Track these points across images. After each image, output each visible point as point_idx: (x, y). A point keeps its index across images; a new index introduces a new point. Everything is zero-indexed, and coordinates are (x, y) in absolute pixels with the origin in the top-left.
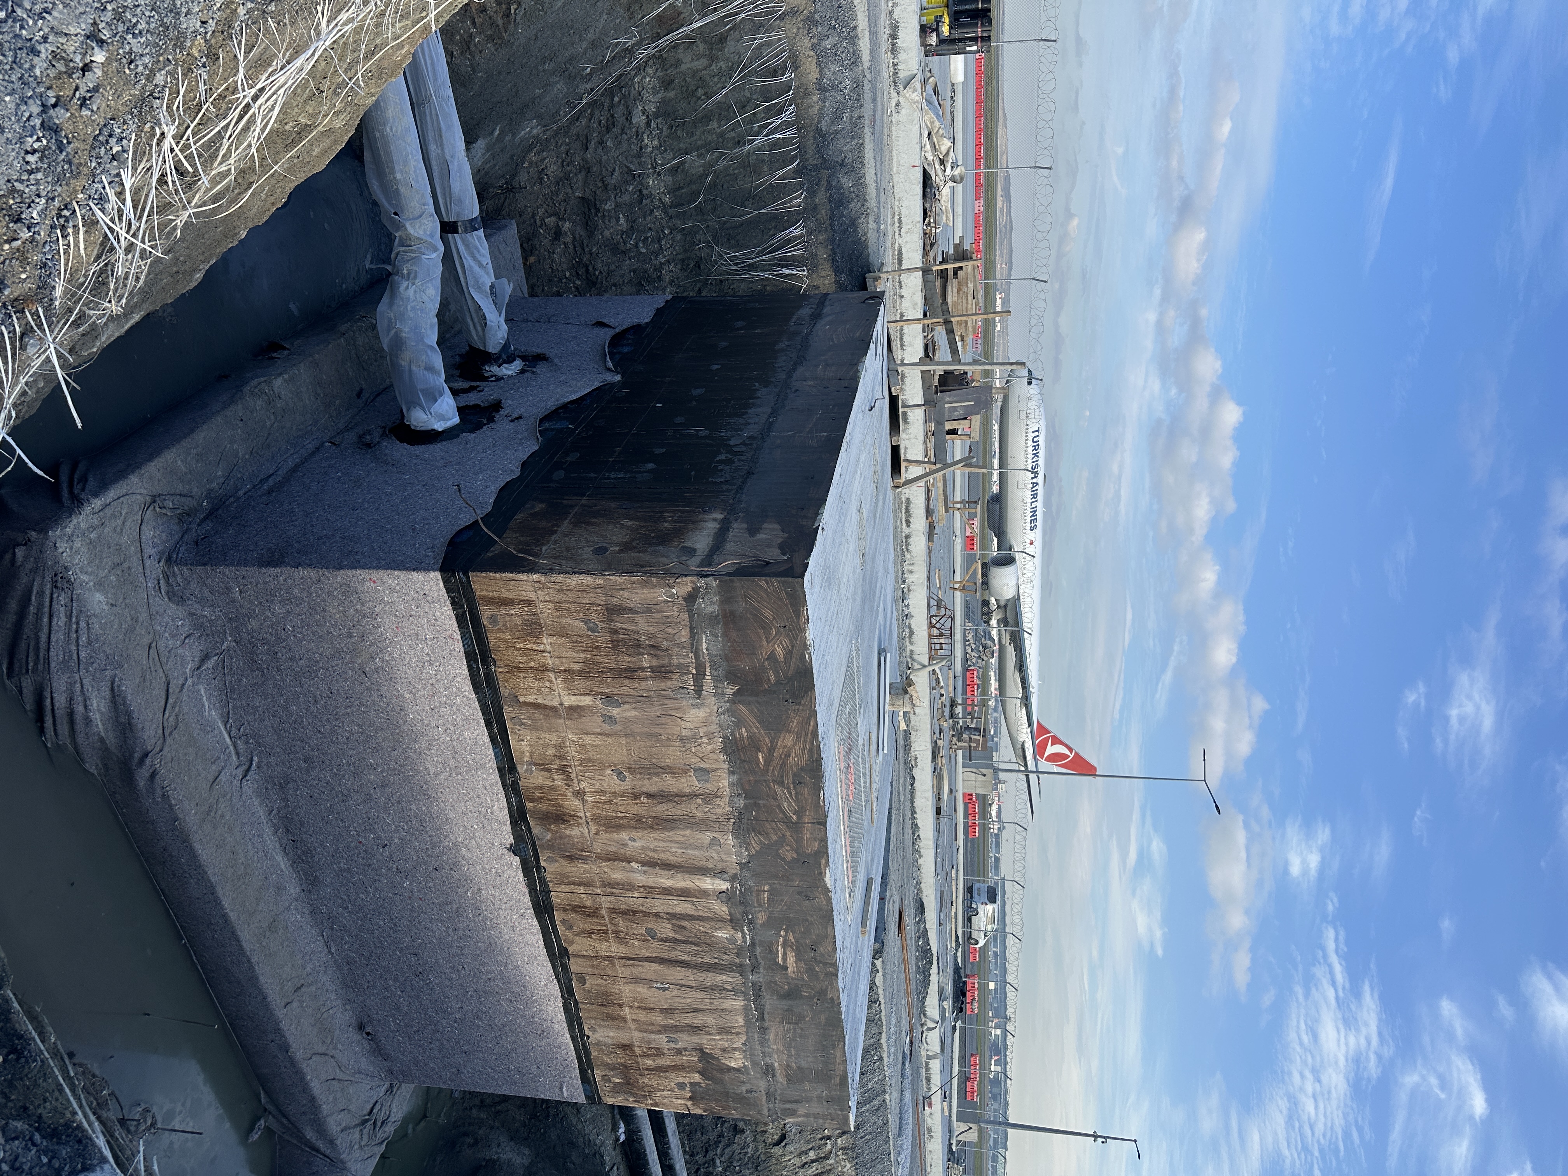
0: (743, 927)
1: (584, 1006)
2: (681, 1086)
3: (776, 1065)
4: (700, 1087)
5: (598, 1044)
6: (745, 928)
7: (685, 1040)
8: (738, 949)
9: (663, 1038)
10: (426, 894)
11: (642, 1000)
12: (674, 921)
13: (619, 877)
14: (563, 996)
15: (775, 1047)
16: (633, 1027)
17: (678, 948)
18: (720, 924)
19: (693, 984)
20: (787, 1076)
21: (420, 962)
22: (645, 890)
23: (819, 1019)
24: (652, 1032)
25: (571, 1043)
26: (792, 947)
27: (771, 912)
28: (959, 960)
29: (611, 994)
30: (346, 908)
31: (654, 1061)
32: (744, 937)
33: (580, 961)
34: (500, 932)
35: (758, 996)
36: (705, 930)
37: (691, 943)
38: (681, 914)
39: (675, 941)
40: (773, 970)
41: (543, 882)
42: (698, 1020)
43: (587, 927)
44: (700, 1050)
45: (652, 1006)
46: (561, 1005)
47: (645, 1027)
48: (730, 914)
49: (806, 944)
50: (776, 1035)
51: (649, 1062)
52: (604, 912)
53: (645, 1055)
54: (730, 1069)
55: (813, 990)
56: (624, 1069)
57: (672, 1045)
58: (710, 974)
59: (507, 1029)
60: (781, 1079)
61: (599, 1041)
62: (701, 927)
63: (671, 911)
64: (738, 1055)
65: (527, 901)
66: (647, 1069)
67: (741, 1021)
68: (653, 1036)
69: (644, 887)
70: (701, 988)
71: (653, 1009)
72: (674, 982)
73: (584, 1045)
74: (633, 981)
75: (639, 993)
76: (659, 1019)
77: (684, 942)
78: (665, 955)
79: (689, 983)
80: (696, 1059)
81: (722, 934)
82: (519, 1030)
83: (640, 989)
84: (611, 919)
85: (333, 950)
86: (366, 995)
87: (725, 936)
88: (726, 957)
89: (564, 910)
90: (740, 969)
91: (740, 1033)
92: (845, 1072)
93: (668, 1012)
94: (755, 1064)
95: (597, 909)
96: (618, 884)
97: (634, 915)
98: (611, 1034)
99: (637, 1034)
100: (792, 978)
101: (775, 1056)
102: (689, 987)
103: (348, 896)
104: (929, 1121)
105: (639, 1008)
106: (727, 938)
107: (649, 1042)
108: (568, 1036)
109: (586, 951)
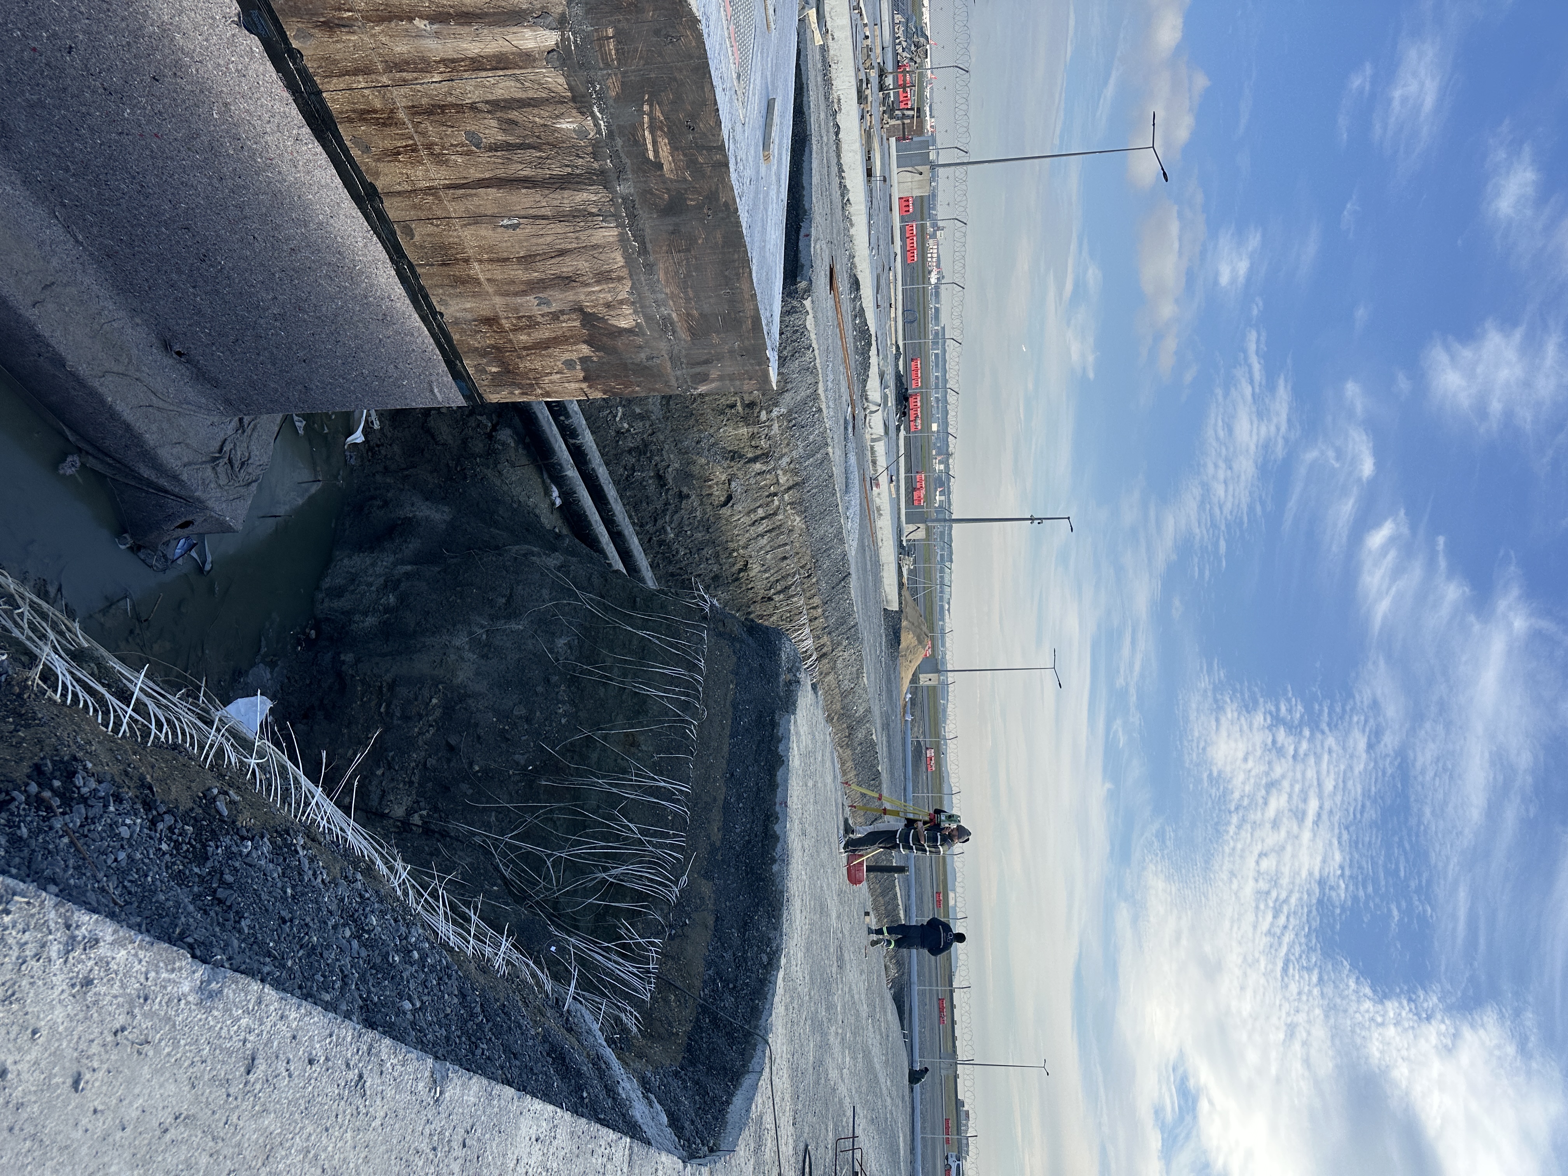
0: (592, 107)
1: (423, 270)
2: (570, 364)
3: (674, 315)
4: (593, 362)
5: (456, 322)
6: (596, 109)
7: (559, 299)
8: (593, 146)
9: (531, 300)
10: (159, 125)
11: (491, 249)
12: (499, 114)
13: (405, 49)
14: (391, 259)
15: (668, 291)
16: (491, 290)
17: (515, 158)
18: (561, 109)
19: (547, 212)
20: (690, 329)
21: (198, 239)
22: (446, 66)
23: (715, 238)
24: (516, 294)
25: (423, 326)
26: (662, 131)
27: (624, 74)
28: (901, 368)
29: (450, 246)
30: (67, 170)
31: (529, 335)
32: (596, 125)
33: (396, 201)
34: (280, 173)
35: (632, 216)
36: (542, 122)
37: (530, 147)
38: (505, 100)
39: (508, 147)
40: (645, 172)
41: (307, 78)
42: (567, 266)
43: (388, 144)
44: (579, 309)
45: (505, 255)
46: (393, 273)
47: (506, 287)
48: (571, 89)
49: (680, 120)
50: (666, 273)
51: (523, 338)
52: (402, 115)
53: (516, 329)
54: (622, 331)
55: (700, 194)
56: (497, 353)
57: (545, 309)
58: (566, 193)
59: (340, 318)
60: (684, 335)
61: (456, 318)
62: (537, 117)
63: (490, 97)
64: (627, 310)
65: (294, 111)
66: (525, 348)
67: (619, 259)
68: (519, 300)
69: (443, 61)
70: (560, 217)
71: (508, 259)
72: (523, 213)
73: (439, 326)
74: (471, 221)
75: (485, 238)
76: (520, 274)
77: (522, 146)
78: (501, 173)
79: (543, 212)
80: (577, 324)
81: (567, 125)
82: (355, 318)
83: (483, 232)
84: (416, 125)
85: (80, 237)
86: (152, 299)
87: (571, 126)
88: (580, 162)
89: (350, 120)
90: (602, 178)
91: (623, 278)
92: (757, 310)
93: (528, 260)
94: (649, 318)
95: (392, 111)
96: (408, 63)
97: (443, 112)
98: (468, 305)
99: (498, 300)
100: (671, 180)
101: (671, 303)
102: (544, 217)
103: (61, 148)
104: (878, 501)
105: (491, 260)
106: (574, 130)
107: (516, 310)
108: (417, 316)
109: (399, 184)
